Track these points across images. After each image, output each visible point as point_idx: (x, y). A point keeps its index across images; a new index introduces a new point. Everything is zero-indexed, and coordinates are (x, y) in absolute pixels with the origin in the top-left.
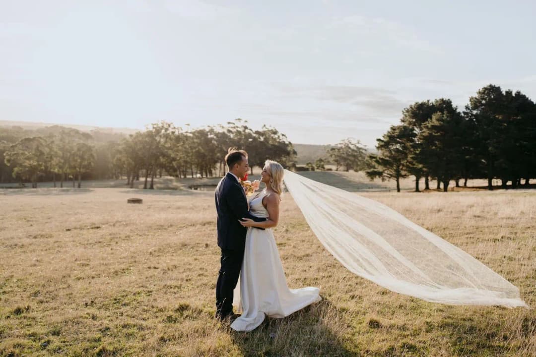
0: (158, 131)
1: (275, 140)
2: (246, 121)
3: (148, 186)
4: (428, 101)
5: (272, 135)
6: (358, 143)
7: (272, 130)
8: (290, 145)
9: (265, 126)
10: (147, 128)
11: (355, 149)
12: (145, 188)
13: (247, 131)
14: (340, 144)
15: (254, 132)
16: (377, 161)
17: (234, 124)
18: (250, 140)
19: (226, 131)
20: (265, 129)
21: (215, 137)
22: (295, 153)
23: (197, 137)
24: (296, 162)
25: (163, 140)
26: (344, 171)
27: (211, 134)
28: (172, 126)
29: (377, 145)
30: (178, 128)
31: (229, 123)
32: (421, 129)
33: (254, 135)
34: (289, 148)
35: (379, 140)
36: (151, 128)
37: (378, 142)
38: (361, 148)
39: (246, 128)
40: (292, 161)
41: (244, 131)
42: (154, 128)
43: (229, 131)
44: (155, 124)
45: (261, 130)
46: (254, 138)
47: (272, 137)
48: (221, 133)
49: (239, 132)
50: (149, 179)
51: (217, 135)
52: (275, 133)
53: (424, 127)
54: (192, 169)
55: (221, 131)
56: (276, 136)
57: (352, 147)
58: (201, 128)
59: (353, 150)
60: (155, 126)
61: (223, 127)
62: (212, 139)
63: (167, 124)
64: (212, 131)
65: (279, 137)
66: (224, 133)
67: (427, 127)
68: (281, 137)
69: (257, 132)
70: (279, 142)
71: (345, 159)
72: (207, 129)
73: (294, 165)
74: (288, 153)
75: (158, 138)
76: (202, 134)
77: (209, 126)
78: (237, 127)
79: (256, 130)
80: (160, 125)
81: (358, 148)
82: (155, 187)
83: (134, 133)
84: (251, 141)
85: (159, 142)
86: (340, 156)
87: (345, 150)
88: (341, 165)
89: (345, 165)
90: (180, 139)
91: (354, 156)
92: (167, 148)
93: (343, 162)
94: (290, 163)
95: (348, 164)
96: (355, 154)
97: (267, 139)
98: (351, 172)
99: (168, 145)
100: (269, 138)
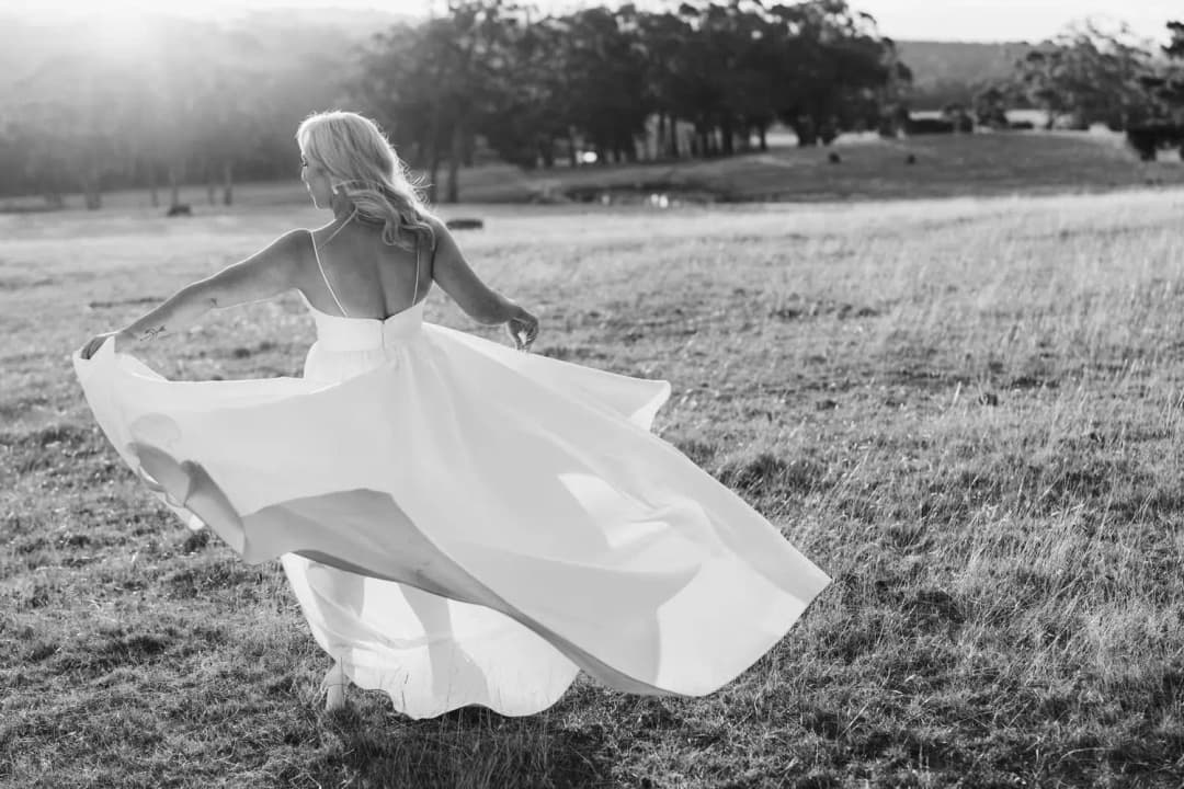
1: (836, 31)
3: (442, 195)
5: (829, 17)
6: (1124, 31)
8: (887, 48)
10: (431, 11)
11: (1113, 51)
14: (1060, 37)
15: (769, 7)
16: (1164, 95)
18: (757, 35)
19: (675, 10)
21: (641, 32)
22: (905, 73)
23: (581, 32)
24: (907, 103)
25: (480, 49)
26: (1073, 128)
27: (627, 21)
29: (1168, 43)
30: (525, 8)
33: (769, 19)
34: (886, 59)
35: (1171, 25)
36: (442, 12)
37: (1171, 33)
38: (1132, 50)
40: (893, 102)
41: (733, 6)
42: (451, 9)
43: (687, 9)
46: (769, 31)
47: (828, 23)
48: (657, 17)
49: (716, 12)
50: (442, 174)
51: (646, 21)
52: (838, 8)
54: (569, 138)
56: (841, 19)
57: (1102, 46)
59: (1107, 58)
60: (455, 4)
62: (630, 38)
64: (628, 11)
65: (850, 23)
66: (668, 17)
68: (858, 22)
69: (777, 10)
70: (853, 39)
71: (1081, 87)
72: (614, 6)
73: (902, 115)
74: (880, 77)
75: (464, 43)
76: (597, 20)
81: (1122, 48)
82: (461, 194)
84: (760, 41)
85: (469, 52)
86: (1058, 80)
87: (1077, 56)
88: (1064, 110)
89: (1079, 110)
90: (535, 39)
91: (1109, 77)
92: (494, 72)
93: (1070, 97)
94: (888, 110)
95: (1088, 105)
96: (1111, 68)
97: (811, 30)
98: (1099, 132)
99: (497, 63)
100: (818, 26)
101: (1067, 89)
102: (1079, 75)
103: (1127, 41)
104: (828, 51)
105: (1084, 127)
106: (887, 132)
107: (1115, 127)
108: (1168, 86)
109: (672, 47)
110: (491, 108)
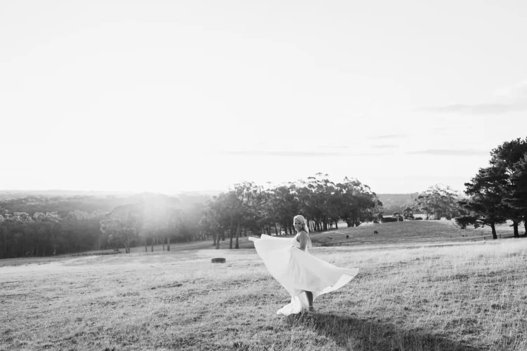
0: (240, 192)
1: (358, 191)
2: (327, 175)
3: (234, 246)
4: (519, 140)
5: (355, 187)
6: (448, 189)
7: (354, 182)
8: (374, 196)
9: (346, 178)
10: (230, 189)
11: (445, 195)
12: (231, 248)
13: (329, 185)
14: (428, 191)
15: (336, 184)
16: (467, 207)
17: (315, 178)
18: (333, 193)
19: (307, 187)
20: (346, 181)
21: (297, 193)
22: (380, 204)
23: (278, 194)
24: (382, 213)
25: (245, 199)
26: (435, 219)
27: (292, 190)
28: (253, 185)
29: (466, 190)
30: (259, 187)
31: (309, 178)
32: (513, 170)
33: (336, 188)
34: (374, 199)
35: (466, 184)
36: (233, 189)
37: (467, 187)
38: (451, 194)
39: (327, 181)
40: (377, 213)
41: (326, 185)
42: (236, 188)
43: (311, 186)
44: (237, 184)
45: (342, 183)
46: (336, 192)
47: (355, 189)
48: (302, 189)
49: (320, 187)
50: (234, 240)
51: (298, 191)
52: (358, 184)
53: (516, 167)
54: (276, 227)
55: (302, 186)
56: (359, 188)
57: (442, 194)
58: (283, 185)
59: (443, 197)
60: (237, 186)
61: (304, 183)
62: (294, 195)
63: (248, 183)
64: (293, 187)
65: (362, 188)
66: (305, 188)
67: (520, 167)
68: (364, 188)
69: (339, 185)
70: (363, 194)
71: (436, 206)
72: (288, 186)
73: (380, 216)
74: (372, 205)
75: (240, 198)
76: (283, 190)
77: (289, 183)
78: (318, 181)
79: (338, 183)
80: (242, 185)
81: (448, 193)
82: (240, 245)
83: (217, 194)
85: (242, 201)
86: (430, 204)
87: (434, 197)
88: (432, 214)
89: (436, 213)
90: (261, 197)
91: (445, 203)
92: (249, 207)
93: (433, 210)
94: (376, 215)
95: (439, 212)
96: (446, 200)
98: (443, 220)
99: (250, 204)
100: (352, 190)
101: (432, 207)
102: (435, 203)
103: (450, 192)
104: (355, 197)
105: (439, 219)
106: (375, 222)
107: (449, 218)
108: (468, 204)
109: (307, 198)
110: (249, 218)
